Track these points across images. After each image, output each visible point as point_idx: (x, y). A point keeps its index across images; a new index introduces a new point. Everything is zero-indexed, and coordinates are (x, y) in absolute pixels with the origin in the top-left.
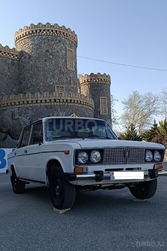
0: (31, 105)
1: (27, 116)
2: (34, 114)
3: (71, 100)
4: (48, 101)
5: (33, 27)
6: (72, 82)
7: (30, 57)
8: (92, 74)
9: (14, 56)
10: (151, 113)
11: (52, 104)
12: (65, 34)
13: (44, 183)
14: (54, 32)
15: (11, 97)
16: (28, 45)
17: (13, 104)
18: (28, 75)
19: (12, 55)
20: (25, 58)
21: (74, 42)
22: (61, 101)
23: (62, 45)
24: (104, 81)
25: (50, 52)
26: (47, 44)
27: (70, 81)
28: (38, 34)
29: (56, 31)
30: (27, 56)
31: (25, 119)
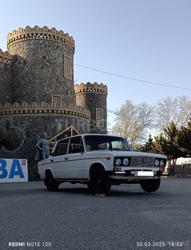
0: (27, 115)
1: (23, 127)
2: (30, 124)
3: (69, 112)
4: (45, 111)
5: (29, 30)
6: (69, 92)
7: (25, 62)
8: (88, 83)
9: (7, 60)
10: (145, 126)
11: (50, 115)
12: (63, 40)
13: (87, 179)
14: (52, 36)
15: (6, 105)
16: (23, 49)
17: (8, 113)
18: (23, 82)
19: (5, 59)
20: (19, 63)
21: (72, 49)
22: (59, 112)
23: (60, 52)
24: (101, 91)
25: (47, 59)
26: (43, 50)
27: (67, 90)
28: (34, 38)
29: (54, 36)
30: (22, 61)
31: (21, 130)
